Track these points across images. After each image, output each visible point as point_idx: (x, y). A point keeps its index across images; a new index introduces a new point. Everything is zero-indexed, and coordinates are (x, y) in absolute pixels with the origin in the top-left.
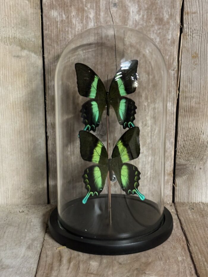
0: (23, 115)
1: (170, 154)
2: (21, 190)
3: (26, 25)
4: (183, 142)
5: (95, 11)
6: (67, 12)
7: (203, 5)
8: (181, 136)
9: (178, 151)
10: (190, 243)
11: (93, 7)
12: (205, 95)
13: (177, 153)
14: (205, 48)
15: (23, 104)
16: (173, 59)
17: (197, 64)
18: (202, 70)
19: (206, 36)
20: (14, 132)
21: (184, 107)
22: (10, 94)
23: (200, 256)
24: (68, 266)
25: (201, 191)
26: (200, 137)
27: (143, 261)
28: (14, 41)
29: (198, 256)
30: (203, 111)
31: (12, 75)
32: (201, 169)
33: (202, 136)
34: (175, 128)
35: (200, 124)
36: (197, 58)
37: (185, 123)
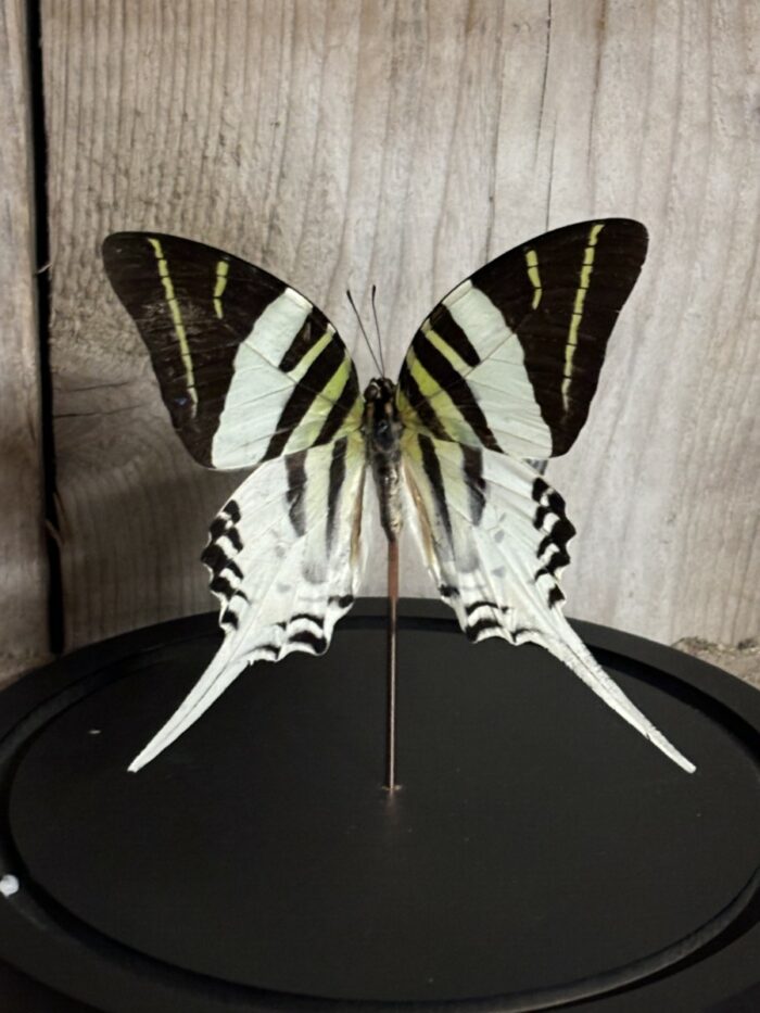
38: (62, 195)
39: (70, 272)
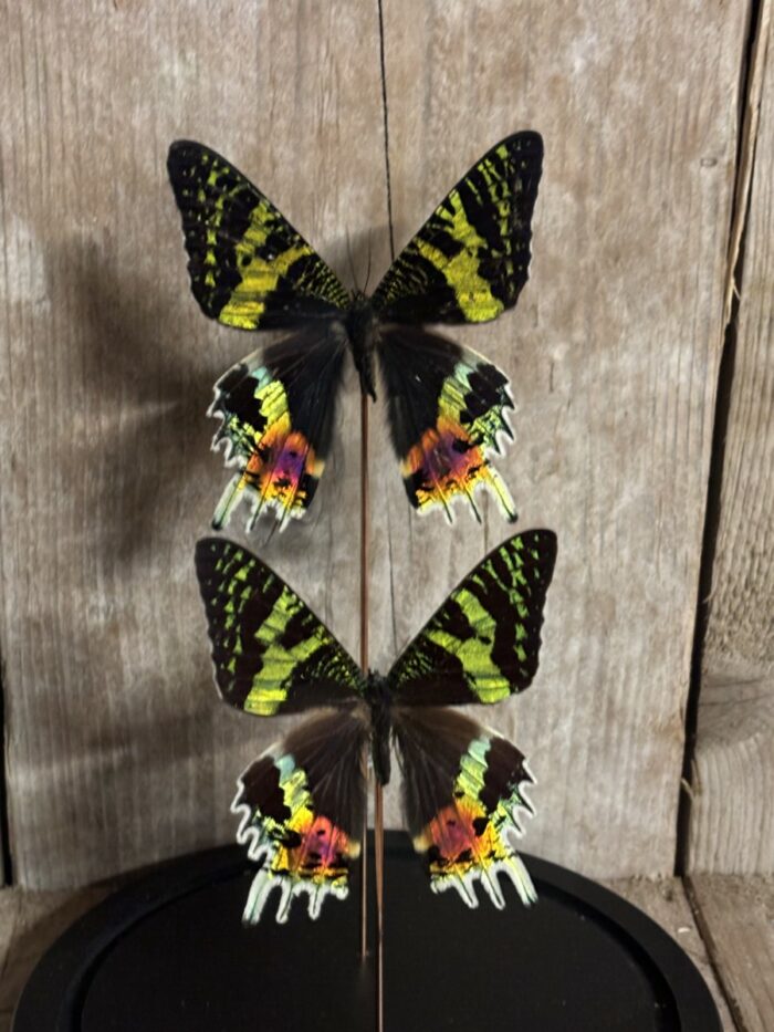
1: (671, 629)
4: (744, 560)
8: (734, 531)
9: (715, 609)
13: (712, 621)
16: (716, 98)
21: (761, 369)
34: (705, 489)
37: (763, 458)
38: (726, 547)
39: (724, 600)
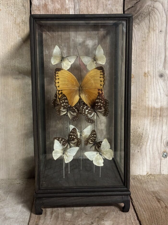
0: (19, 118)
2: (18, 169)
3: (22, 58)
5: (67, 48)
6: (49, 49)
7: (137, 44)
10: (133, 200)
11: (66, 46)
12: (140, 102)
14: (139, 71)
15: (20, 110)
17: (134, 82)
18: (137, 86)
19: (139, 64)
20: (13, 129)
22: (11, 103)
23: (140, 208)
24: (51, 217)
25: (139, 167)
26: (137, 130)
27: (101, 212)
28: (14, 68)
29: (139, 208)
30: (139, 112)
31: (13, 90)
32: (138, 152)
33: (138, 129)
35: (137, 122)
36: (134, 78)
